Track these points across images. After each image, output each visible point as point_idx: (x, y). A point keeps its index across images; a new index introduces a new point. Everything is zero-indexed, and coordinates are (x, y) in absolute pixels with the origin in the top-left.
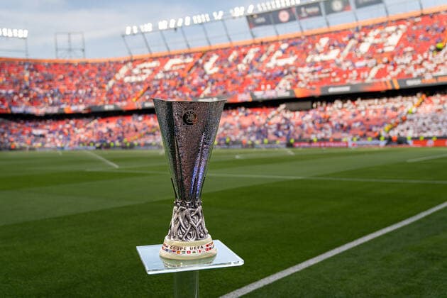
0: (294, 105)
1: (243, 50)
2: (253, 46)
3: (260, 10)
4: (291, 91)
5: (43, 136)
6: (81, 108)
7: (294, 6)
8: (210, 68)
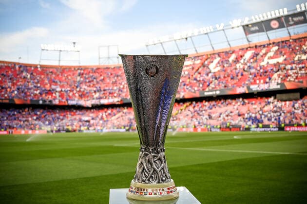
0: (284, 96)
1: (240, 53)
2: (249, 49)
3: (254, 21)
4: (282, 84)
5: (88, 121)
6: (116, 100)
7: (282, 16)
8: (214, 67)
